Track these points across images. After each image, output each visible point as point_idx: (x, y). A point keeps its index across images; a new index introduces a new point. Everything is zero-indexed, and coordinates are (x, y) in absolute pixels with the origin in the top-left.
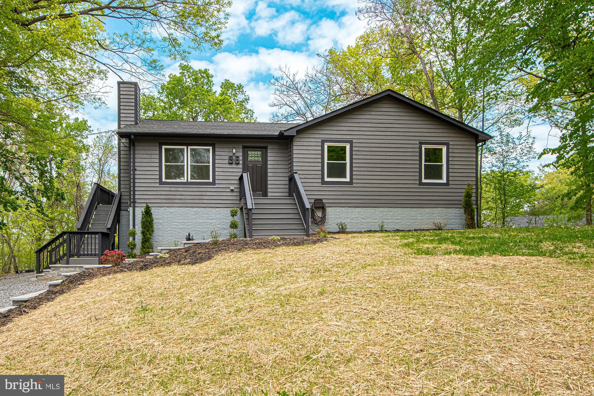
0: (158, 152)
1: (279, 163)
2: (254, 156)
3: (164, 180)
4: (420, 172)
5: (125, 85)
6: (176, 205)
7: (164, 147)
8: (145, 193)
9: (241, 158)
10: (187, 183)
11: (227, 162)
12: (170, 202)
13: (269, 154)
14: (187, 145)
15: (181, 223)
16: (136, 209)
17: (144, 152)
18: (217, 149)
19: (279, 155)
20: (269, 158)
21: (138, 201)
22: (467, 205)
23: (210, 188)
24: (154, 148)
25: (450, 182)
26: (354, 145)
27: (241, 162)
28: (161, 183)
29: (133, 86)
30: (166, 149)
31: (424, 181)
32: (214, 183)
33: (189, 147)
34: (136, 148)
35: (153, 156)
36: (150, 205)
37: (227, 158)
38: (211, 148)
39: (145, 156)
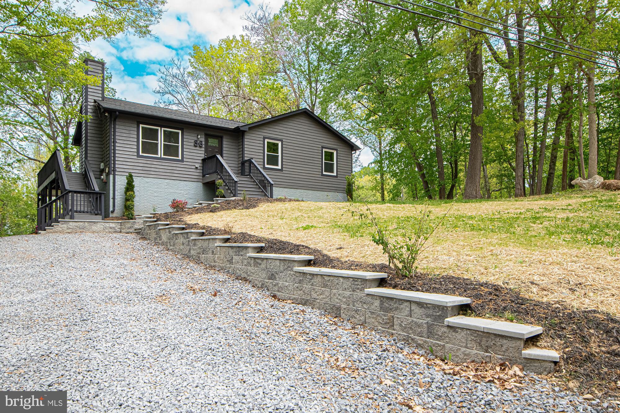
0: (136, 129)
1: (231, 150)
2: (213, 142)
3: (141, 154)
4: (322, 167)
5: (93, 63)
6: (151, 176)
7: (141, 126)
8: (124, 163)
9: (203, 143)
10: (161, 158)
11: (193, 144)
12: (147, 173)
13: (224, 143)
14: (161, 126)
15: (155, 192)
16: (116, 176)
17: (123, 127)
18: (185, 133)
19: (231, 144)
20: (224, 146)
21: (118, 170)
22: (349, 191)
23: (179, 165)
24: (132, 125)
25: (338, 176)
26: (284, 143)
27: (203, 146)
28: (138, 156)
29: (101, 66)
30: (142, 128)
31: (324, 173)
32: (182, 160)
33: (163, 129)
34: (117, 123)
35: (132, 132)
36: (133, 174)
37: (193, 141)
38: (180, 132)
39: (124, 131)
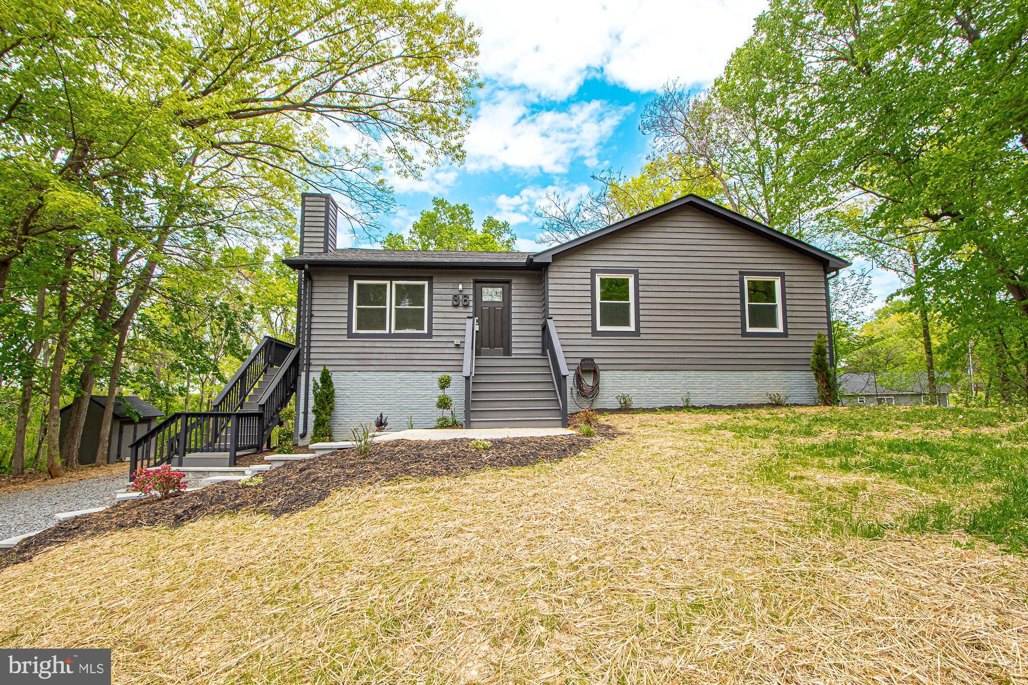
0: (347, 290)
1: (529, 304)
2: (492, 295)
3: (354, 330)
4: (743, 317)
5: (311, 199)
6: (372, 368)
7: (356, 282)
8: (325, 350)
9: (471, 298)
10: (390, 335)
11: (450, 303)
12: (363, 364)
13: (513, 292)
14: (391, 278)
15: (379, 396)
16: (311, 374)
17: (326, 290)
18: (435, 285)
19: (529, 293)
20: (513, 298)
21: (313, 362)
22: (820, 366)
23: (423, 343)
24: (341, 284)
25: (790, 332)
26: (640, 276)
27: (471, 304)
28: (350, 335)
29: (324, 199)
30: (359, 285)
31: (749, 330)
32: (430, 335)
33: (394, 283)
34: (315, 284)
35: (340, 296)
36: (329, 369)
37: (451, 297)
38: (426, 283)
39: (326, 296)
